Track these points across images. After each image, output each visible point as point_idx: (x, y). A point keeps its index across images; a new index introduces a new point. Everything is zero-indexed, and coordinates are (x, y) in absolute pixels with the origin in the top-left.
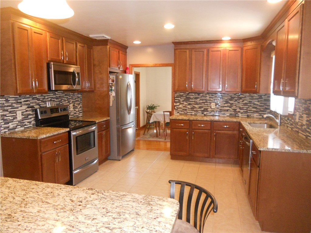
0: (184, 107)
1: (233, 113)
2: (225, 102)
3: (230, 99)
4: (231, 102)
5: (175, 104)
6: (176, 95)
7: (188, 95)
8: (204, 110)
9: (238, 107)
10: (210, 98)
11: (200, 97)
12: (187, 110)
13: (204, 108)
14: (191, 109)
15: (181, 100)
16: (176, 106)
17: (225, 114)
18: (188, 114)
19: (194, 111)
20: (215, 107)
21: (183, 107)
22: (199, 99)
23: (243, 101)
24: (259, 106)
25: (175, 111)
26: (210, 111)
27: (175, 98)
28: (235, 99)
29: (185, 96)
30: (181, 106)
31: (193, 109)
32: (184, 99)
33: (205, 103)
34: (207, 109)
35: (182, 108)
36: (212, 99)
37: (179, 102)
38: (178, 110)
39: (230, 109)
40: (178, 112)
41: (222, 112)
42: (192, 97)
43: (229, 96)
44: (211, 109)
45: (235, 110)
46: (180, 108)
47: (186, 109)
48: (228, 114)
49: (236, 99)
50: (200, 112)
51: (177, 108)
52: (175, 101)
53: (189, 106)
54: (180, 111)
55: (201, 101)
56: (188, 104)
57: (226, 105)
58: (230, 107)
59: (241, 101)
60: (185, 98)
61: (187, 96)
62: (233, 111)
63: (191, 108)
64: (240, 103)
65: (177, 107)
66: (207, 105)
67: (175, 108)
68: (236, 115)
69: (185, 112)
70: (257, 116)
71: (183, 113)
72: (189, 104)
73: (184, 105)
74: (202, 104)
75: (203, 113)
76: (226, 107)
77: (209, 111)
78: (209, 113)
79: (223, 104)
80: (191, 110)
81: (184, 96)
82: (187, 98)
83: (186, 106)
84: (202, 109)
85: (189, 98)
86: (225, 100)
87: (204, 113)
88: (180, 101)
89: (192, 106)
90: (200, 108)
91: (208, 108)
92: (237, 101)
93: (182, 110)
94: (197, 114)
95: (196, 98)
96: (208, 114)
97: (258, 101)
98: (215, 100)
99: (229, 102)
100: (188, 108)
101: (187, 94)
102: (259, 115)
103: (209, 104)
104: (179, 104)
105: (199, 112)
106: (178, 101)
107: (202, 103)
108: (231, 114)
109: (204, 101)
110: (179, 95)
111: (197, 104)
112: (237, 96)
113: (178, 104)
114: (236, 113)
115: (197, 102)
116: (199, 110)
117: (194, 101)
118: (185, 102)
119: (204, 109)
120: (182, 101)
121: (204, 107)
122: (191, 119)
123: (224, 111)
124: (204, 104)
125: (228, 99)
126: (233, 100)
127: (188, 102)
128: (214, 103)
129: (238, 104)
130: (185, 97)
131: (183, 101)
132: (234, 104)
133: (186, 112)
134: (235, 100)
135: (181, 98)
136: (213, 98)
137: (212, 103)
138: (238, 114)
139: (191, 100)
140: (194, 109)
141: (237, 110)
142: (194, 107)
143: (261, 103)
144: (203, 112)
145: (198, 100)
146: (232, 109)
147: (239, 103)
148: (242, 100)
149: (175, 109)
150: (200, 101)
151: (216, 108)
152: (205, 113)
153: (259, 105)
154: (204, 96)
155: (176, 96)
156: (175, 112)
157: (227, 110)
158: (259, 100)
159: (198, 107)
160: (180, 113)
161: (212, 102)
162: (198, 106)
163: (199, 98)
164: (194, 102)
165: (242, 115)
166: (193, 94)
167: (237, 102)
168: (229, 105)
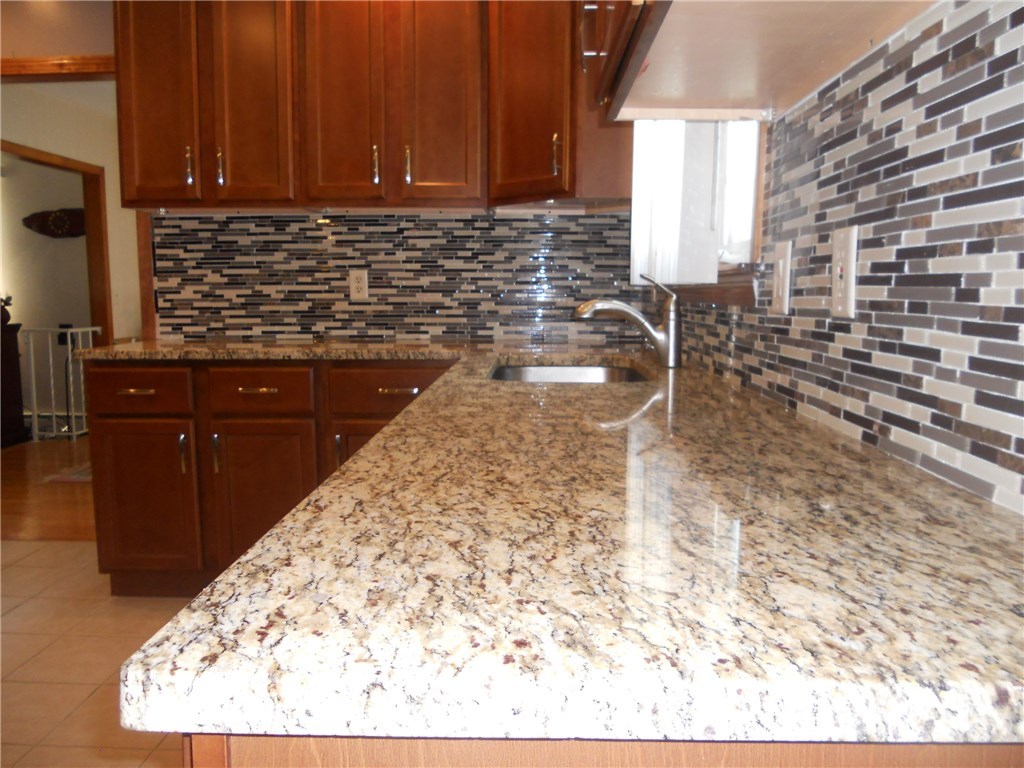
0: (206, 296)
1: (465, 320)
2: (418, 266)
3: (442, 248)
4: (450, 264)
5: (157, 284)
6: (157, 231)
7: (221, 231)
8: (312, 310)
9: (487, 289)
10: (339, 243)
11: (289, 238)
12: (224, 313)
13: (313, 300)
14: (243, 306)
15: (190, 257)
16: (163, 292)
17: (423, 328)
18: (228, 333)
19: (259, 320)
20: (370, 295)
21: (199, 296)
22: (285, 254)
23: (510, 259)
24: (588, 283)
25: (158, 320)
26: (346, 316)
27: (159, 251)
28: (468, 246)
29: (209, 234)
30: (188, 292)
31: (252, 303)
32: (202, 255)
33: (317, 275)
34: (328, 305)
35: (196, 304)
36: (349, 252)
37: (179, 270)
38: (177, 313)
39: (447, 301)
40: (177, 328)
41: (407, 320)
42: (244, 241)
43: (440, 233)
44: (350, 304)
45: (472, 305)
46: (188, 304)
47: (218, 310)
48: (438, 331)
49: (477, 246)
50: (294, 320)
51: (168, 305)
52: (159, 264)
53: (230, 294)
54: (189, 321)
55: (295, 265)
56: (226, 280)
57: (425, 281)
58: (448, 292)
59: (500, 255)
60: (209, 247)
61: (220, 238)
62: (461, 312)
63: (243, 300)
64: (496, 267)
65: (169, 296)
66: (327, 281)
67: (161, 304)
68: (480, 333)
69: (213, 325)
70: (580, 332)
71: (204, 329)
72: (234, 282)
73: (206, 288)
74: (300, 280)
75: (306, 330)
76: (424, 290)
77: (338, 316)
78: (339, 324)
79: (411, 275)
80: (243, 312)
81: (201, 235)
82: (218, 245)
83: (218, 292)
84: (304, 306)
85: (232, 249)
86: (419, 254)
87: (314, 329)
88: (185, 264)
89: (249, 292)
90: (291, 298)
91: (332, 302)
92: (481, 258)
93: (196, 313)
94: (278, 336)
95: (267, 248)
96: (334, 333)
97: (586, 259)
98: (365, 253)
99: (441, 262)
100: (227, 305)
101: (216, 226)
102: (591, 328)
103: (338, 275)
104: (179, 280)
105: (286, 320)
106: (170, 264)
107: (303, 271)
108: (451, 330)
109: (313, 263)
110: (177, 231)
111: (273, 278)
112: (477, 233)
113: (174, 282)
114: (478, 321)
115: (276, 267)
116: (287, 314)
117: (259, 265)
118: (209, 272)
119: (310, 304)
120: (193, 263)
121: (308, 296)
122: (197, 357)
123: (418, 313)
124: (309, 280)
125: (433, 248)
126: (461, 254)
127: (226, 272)
128: (364, 274)
129: (486, 275)
130: (209, 240)
131: (198, 266)
132: (464, 275)
133: (220, 325)
134: (469, 254)
135: (190, 247)
136: (358, 246)
137: (354, 273)
138: (489, 325)
139: (239, 259)
140: (262, 308)
141: (480, 308)
142: (259, 294)
143: (599, 267)
144: (306, 321)
145: (279, 256)
146: (456, 304)
147: (488, 267)
148: (507, 254)
149: (158, 309)
150: (287, 261)
151: (375, 299)
152: (320, 327)
153: (591, 279)
154: (309, 234)
155: (158, 239)
156: (159, 329)
157: (433, 309)
158: (590, 250)
159: (282, 296)
160: (185, 329)
161: (350, 266)
162: (279, 288)
163: (285, 246)
164: (257, 271)
165: (506, 333)
166: (252, 227)
167: (481, 266)
168: (443, 279)
